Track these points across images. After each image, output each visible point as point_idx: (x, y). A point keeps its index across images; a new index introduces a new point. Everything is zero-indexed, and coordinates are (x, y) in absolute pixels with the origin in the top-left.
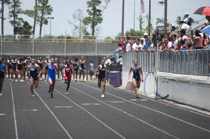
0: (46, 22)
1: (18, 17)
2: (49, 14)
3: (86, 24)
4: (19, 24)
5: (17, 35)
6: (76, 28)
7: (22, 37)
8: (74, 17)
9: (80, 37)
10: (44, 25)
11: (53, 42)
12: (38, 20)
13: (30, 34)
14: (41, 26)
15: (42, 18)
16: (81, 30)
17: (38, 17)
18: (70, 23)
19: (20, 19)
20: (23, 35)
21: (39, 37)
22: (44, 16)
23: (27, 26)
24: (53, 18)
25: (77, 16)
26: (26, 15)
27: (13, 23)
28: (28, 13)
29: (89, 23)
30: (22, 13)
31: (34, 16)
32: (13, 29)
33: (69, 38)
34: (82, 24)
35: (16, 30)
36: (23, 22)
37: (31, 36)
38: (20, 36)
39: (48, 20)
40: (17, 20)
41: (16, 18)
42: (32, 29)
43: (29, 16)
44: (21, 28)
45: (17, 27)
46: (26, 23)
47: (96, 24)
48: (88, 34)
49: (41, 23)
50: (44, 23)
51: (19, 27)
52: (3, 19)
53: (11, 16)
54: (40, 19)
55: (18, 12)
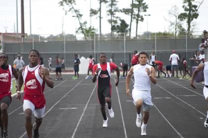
0: (142, 19)
1: (114, 16)
2: (145, 11)
3: (182, 20)
4: (116, 22)
5: (115, 33)
6: (172, 24)
8: (170, 13)
9: (176, 33)
10: (139, 21)
11: (150, 39)
12: (134, 18)
13: (127, 31)
14: (137, 23)
15: (138, 16)
16: (177, 27)
17: (134, 15)
18: (166, 19)
19: (117, 18)
20: (120, 33)
22: (140, 14)
23: (124, 25)
24: (149, 15)
25: (172, 13)
26: (123, 13)
27: (110, 21)
28: (126, 11)
29: (185, 19)
30: (119, 11)
31: (130, 14)
32: (111, 27)
33: (165, 34)
34: (178, 20)
35: (113, 28)
36: (121, 20)
37: (128, 35)
38: (117, 34)
39: (144, 17)
40: (115, 19)
41: (114, 17)
42: (129, 27)
43: (126, 14)
44: (118, 26)
45: (114, 26)
46: (123, 22)
47: (192, 20)
48: (183, 30)
49: (137, 20)
50: (140, 20)
51: (116, 25)
52: (100, 18)
53: (109, 15)
54: (136, 17)
55: (115, 11)
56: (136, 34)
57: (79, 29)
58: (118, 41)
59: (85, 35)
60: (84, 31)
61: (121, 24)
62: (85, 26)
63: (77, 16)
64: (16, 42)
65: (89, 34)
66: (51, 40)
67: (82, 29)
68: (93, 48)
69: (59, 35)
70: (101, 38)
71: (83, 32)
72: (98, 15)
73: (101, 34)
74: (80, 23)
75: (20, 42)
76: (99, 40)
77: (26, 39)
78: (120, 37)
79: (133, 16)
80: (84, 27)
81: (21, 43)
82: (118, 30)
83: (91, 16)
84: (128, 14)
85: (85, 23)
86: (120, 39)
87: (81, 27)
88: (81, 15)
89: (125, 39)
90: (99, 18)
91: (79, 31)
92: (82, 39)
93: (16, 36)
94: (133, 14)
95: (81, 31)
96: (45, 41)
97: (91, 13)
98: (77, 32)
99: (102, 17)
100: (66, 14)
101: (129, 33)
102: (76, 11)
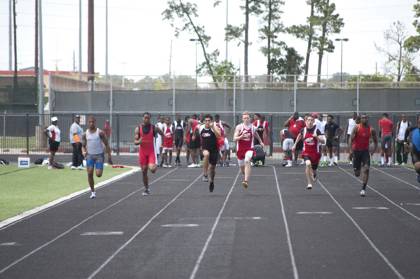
0: (331, 48)
1: (275, 40)
2: (337, 31)
3: (411, 50)
4: (277, 52)
5: (275, 75)
6: (391, 58)
7: (283, 79)
8: (388, 37)
9: (399, 77)
10: (325, 52)
11: (345, 87)
12: (315, 45)
13: (299, 72)
14: (321, 55)
15: (323, 40)
16: (401, 64)
17: (316, 39)
18: (379, 49)
19: (282, 43)
20: (285, 76)
22: (326, 36)
23: (293, 57)
24: (346, 40)
25: (392, 35)
26: (291, 35)
27: (267, 51)
28: (297, 31)
29: (418, 49)
30: (284, 31)
31: (307, 37)
33: (376, 79)
34: (404, 51)
35: (272, 65)
36: (286, 49)
37: (302, 78)
38: (280, 77)
39: (335, 44)
40: (276, 46)
41: (274, 42)
42: (303, 63)
43: (298, 37)
44: (281, 60)
45: (274, 60)
46: (291, 52)
48: (414, 70)
49: (321, 49)
50: (326, 49)
51: (278, 59)
52: (247, 44)
53: (263, 38)
54: (318, 42)
55: (276, 30)
56: (319, 77)
57: (204, 64)
58: (282, 90)
59: (214, 78)
60: (214, 69)
61: (288, 57)
62: (216, 60)
63: (200, 40)
64: (78, 89)
65: (223, 76)
66: (146, 88)
67: (210, 66)
68: (231, 105)
69: (164, 77)
70: (247, 85)
71: (211, 72)
72: (243, 38)
73: (247, 78)
74: (205, 54)
75: (84, 90)
76: (242, 87)
77: (97, 85)
78: (284, 82)
79: (312, 41)
80: (214, 63)
81: (87, 92)
82: (282, 68)
83: (227, 39)
84: (303, 37)
85: (216, 53)
86: (284, 88)
87: (207, 63)
88: (208, 38)
89: (296, 88)
90: (243, 45)
91: (202, 70)
92: (209, 87)
93: (77, 78)
94: (314, 36)
95: (205, 69)
96: (136, 89)
97: (227, 34)
98: (198, 71)
99: (249, 41)
100: (177, 35)
101: (303, 74)
102: (197, 30)
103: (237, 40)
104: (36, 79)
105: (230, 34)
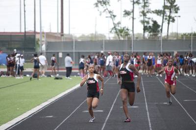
0: (173, 21)
2: (176, 12)
4: (148, 23)
5: (147, 34)
7: (151, 35)
12: (166, 19)
13: (158, 32)
14: (169, 23)
15: (170, 17)
17: (166, 16)
19: (149, 19)
20: (152, 33)
21: (166, 34)
22: (171, 15)
23: (156, 25)
24: (179, 16)
26: (155, 14)
27: (143, 22)
28: (158, 12)
30: (151, 13)
31: (162, 15)
32: (143, 27)
35: (145, 29)
36: (153, 21)
37: (160, 35)
38: (149, 34)
39: (175, 18)
40: (147, 20)
41: (146, 17)
42: (161, 28)
43: (158, 15)
44: (150, 26)
45: (146, 26)
46: (155, 23)
49: (169, 21)
50: (171, 21)
51: (148, 26)
52: (133, 18)
53: (141, 16)
54: (168, 18)
55: (147, 12)
57: (113, 29)
59: (118, 35)
60: (118, 31)
61: (153, 25)
62: (119, 26)
63: (111, 17)
64: (58, 41)
65: (122, 34)
67: (116, 29)
69: (92, 34)
71: (116, 32)
72: (131, 15)
73: (134, 35)
74: (114, 23)
78: (152, 37)
79: (165, 17)
80: (117, 27)
81: (61, 42)
82: (150, 30)
83: (124, 16)
84: (160, 15)
85: (119, 23)
87: (115, 27)
88: (114, 16)
90: (132, 19)
91: (113, 31)
93: (56, 35)
94: (165, 15)
95: (115, 31)
96: (79, 40)
98: (111, 32)
99: (134, 17)
100: (100, 15)
102: (110, 12)
103: (129, 17)
104: (35, 36)
105: (125, 14)
